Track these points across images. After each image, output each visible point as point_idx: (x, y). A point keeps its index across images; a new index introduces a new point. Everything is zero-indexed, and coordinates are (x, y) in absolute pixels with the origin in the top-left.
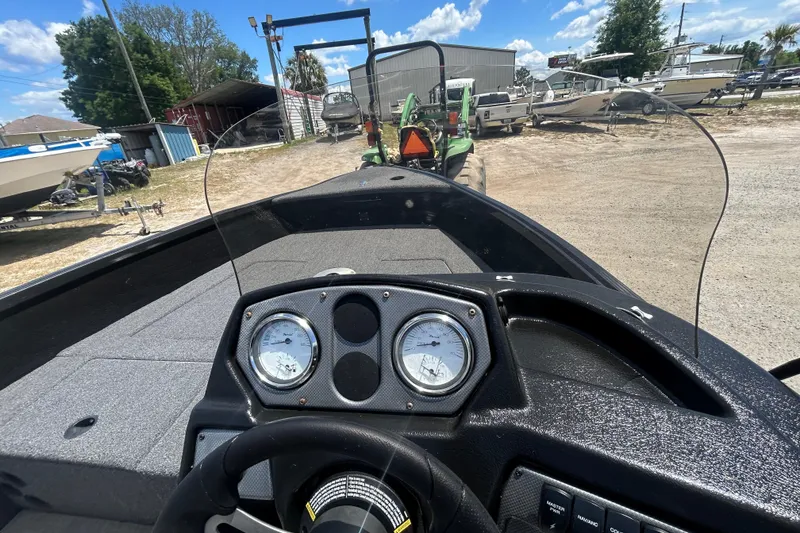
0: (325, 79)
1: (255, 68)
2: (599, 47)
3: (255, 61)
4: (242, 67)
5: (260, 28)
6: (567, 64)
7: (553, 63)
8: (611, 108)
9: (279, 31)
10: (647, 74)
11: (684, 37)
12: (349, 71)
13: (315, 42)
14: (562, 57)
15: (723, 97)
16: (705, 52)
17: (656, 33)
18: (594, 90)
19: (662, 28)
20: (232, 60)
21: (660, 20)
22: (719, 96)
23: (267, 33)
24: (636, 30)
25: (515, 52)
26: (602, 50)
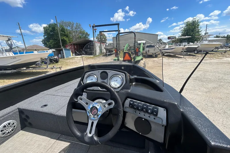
0: (106, 39)
1: (89, 36)
2: (182, 34)
3: (89, 34)
4: (86, 36)
5: (92, 27)
6: (173, 39)
7: (169, 38)
8: (184, 51)
9: (96, 28)
10: (196, 42)
11: (207, 33)
12: (113, 38)
13: (105, 31)
14: (172, 37)
15: (219, 49)
16: (215, 37)
17: (198, 32)
18: (180, 46)
19: (200, 30)
20: (83, 34)
21: (199, 28)
22: (218, 49)
23: (93, 28)
24: (193, 31)
25: (158, 35)
26: (183, 35)
